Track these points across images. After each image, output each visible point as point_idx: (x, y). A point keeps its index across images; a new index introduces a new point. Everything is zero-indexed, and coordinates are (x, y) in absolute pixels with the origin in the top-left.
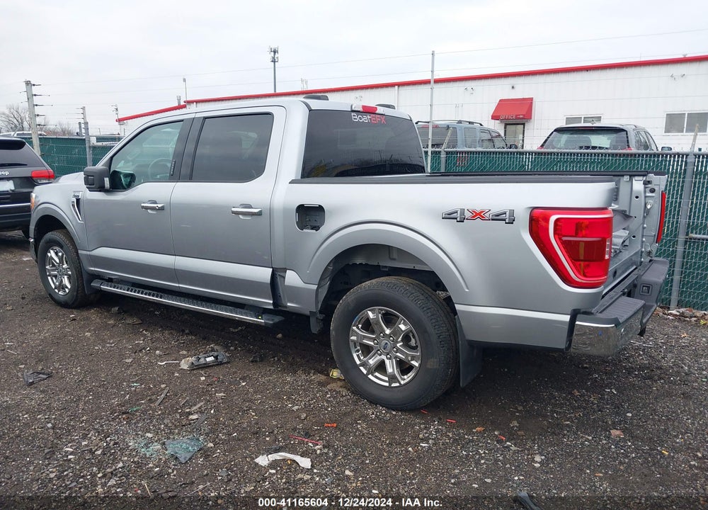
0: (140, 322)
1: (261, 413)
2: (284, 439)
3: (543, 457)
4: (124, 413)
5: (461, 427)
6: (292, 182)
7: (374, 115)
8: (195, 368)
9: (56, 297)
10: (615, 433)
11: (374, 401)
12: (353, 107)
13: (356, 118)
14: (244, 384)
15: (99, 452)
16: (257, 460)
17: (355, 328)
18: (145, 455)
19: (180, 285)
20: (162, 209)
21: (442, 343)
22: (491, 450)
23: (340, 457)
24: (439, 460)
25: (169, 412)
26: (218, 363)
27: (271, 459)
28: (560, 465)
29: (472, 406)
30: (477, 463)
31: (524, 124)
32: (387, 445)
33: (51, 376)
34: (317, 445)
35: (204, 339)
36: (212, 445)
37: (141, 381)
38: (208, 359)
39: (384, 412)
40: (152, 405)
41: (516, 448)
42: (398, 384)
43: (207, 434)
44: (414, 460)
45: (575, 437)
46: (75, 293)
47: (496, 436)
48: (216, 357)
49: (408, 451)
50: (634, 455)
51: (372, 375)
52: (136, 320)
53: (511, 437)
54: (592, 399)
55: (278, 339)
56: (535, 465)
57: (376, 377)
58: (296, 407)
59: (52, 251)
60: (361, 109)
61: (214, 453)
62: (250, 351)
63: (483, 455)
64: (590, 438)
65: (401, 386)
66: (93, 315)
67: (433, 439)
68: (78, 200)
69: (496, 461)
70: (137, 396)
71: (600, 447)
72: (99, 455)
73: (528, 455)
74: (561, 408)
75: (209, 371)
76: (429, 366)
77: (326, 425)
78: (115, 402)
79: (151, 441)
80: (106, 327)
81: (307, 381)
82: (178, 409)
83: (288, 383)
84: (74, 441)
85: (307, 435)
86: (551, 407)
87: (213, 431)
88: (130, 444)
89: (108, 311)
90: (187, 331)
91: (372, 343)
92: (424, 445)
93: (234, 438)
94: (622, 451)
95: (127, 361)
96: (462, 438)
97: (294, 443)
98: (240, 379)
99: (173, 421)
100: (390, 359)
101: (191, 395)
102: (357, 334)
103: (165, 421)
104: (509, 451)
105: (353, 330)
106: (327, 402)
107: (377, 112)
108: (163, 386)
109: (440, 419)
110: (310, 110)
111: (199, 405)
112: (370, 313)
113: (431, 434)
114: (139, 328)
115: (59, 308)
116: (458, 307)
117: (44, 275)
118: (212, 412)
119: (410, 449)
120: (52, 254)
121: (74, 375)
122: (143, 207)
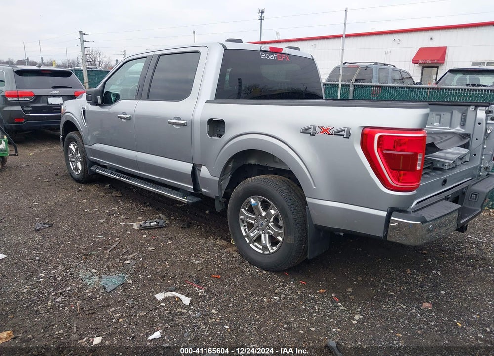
0: (121, 195)
1: (172, 264)
2: (180, 283)
3: (361, 317)
4: (85, 255)
5: (309, 288)
6: (207, 102)
7: (280, 55)
8: (143, 229)
9: (73, 176)
10: (426, 304)
11: (253, 263)
12: (262, 48)
13: (264, 56)
14: (170, 242)
15: (59, 279)
16: (155, 296)
17: (243, 210)
18: (87, 283)
19: (140, 172)
20: (129, 119)
21: (298, 225)
22: (324, 307)
23: (213, 300)
24: (282, 310)
25: (114, 257)
26: (158, 227)
27: (165, 296)
28: (372, 324)
29: (323, 273)
30: (310, 315)
31: (438, 67)
32: (249, 296)
33: (51, 227)
34: (201, 289)
35: (157, 210)
36: (131, 282)
37: (104, 235)
38: (152, 224)
39: (258, 271)
40: (105, 251)
41: (344, 308)
42: (268, 253)
43: (131, 274)
44: (264, 308)
45: (393, 305)
46: (83, 174)
47: (333, 297)
48: (158, 223)
49: (262, 301)
50: (433, 324)
51: (253, 244)
52: (118, 194)
53: (343, 299)
54: (419, 278)
55: (206, 214)
56: (353, 322)
57: (256, 246)
58: (197, 262)
59: (71, 145)
60: (268, 50)
61: (131, 287)
62: (183, 220)
63: (317, 310)
64: (404, 307)
65: (271, 254)
66: (93, 189)
67: (284, 294)
68: (84, 111)
69: (325, 315)
70: (98, 244)
71: (409, 314)
72: (59, 281)
73: (351, 314)
74: (392, 282)
75: (152, 232)
76: (288, 242)
77: (213, 276)
78: (83, 247)
79: (94, 275)
80: (98, 197)
81: (213, 244)
82: (120, 255)
83: (200, 244)
84: (47, 269)
85: (198, 282)
86: (384, 280)
87: (136, 273)
88: (80, 275)
89: (104, 187)
90: (148, 204)
91: (254, 222)
92: (276, 298)
93: (147, 279)
94: (425, 319)
95: (101, 220)
96: (307, 296)
97: (186, 286)
98: (170, 239)
99: (114, 263)
100: (264, 234)
101: (132, 247)
102: (244, 214)
103: (108, 263)
104: (338, 309)
105: (242, 212)
106: (221, 260)
107: (282, 52)
108: (117, 239)
109: (296, 280)
110: (226, 50)
111: (134, 254)
112: (252, 200)
113: (285, 290)
114: (118, 200)
115: (74, 182)
116: (308, 200)
117: (67, 160)
118: (141, 259)
119: (265, 299)
120: (71, 146)
121: (65, 227)
122: (119, 117)
